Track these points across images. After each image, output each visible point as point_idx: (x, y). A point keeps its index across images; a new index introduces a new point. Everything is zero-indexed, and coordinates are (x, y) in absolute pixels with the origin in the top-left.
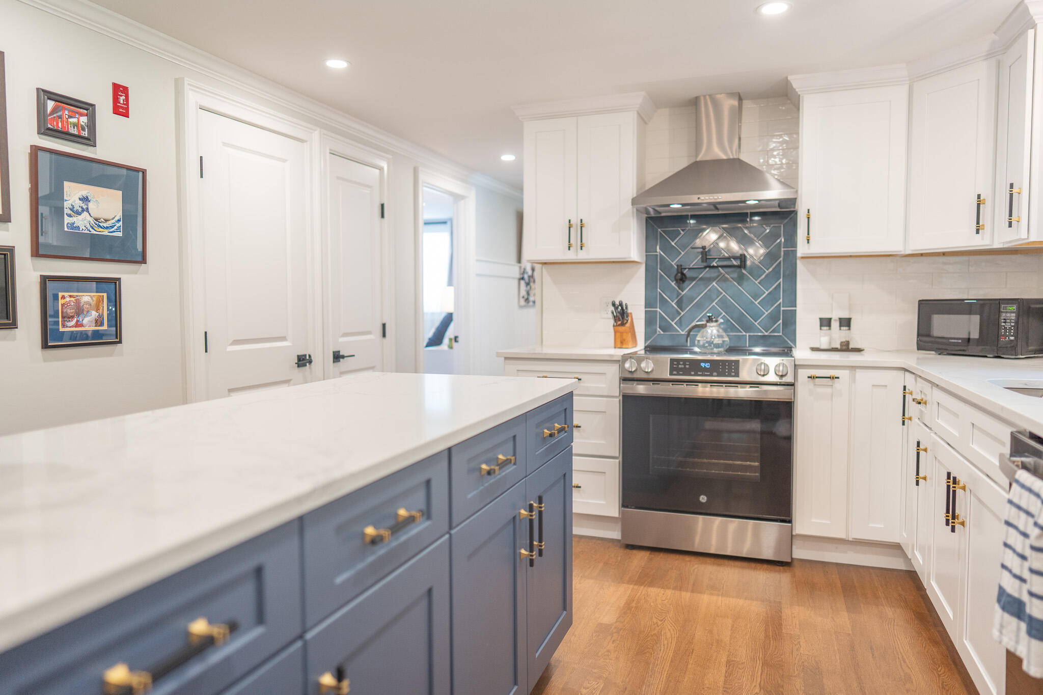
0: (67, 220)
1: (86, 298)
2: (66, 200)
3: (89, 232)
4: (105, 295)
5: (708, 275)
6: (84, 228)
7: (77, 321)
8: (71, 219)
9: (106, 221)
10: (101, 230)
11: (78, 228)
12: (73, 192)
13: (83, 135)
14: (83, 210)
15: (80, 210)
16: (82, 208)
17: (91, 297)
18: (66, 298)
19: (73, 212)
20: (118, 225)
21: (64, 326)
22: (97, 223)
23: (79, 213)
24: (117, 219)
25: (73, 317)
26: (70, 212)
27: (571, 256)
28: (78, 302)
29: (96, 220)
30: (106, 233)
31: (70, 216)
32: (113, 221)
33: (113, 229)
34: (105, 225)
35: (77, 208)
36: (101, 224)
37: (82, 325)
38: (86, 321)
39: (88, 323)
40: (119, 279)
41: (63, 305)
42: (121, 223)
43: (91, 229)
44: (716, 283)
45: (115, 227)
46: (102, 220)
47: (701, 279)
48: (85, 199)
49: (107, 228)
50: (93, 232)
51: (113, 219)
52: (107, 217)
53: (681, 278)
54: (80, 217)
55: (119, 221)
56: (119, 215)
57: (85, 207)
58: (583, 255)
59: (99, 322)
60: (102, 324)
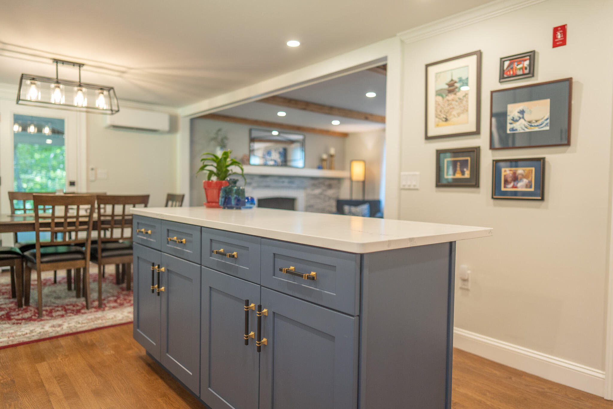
0: (509, 127)
1: (520, 171)
2: (509, 115)
3: (523, 131)
4: (533, 169)
6: (521, 129)
7: (514, 185)
9: (537, 121)
10: (532, 128)
11: (516, 130)
12: (514, 109)
13: (526, 73)
14: (520, 118)
15: (518, 119)
17: (524, 170)
18: (506, 172)
19: (513, 121)
20: (546, 122)
21: (505, 187)
22: (530, 124)
23: (517, 121)
24: (545, 118)
25: (511, 183)
26: (511, 121)
28: (515, 173)
29: (530, 122)
30: (536, 129)
31: (511, 124)
32: (543, 120)
33: (542, 126)
34: (536, 124)
35: (516, 118)
36: (533, 125)
37: (516, 187)
38: (520, 184)
39: (521, 186)
40: (544, 159)
41: (505, 176)
42: (548, 121)
43: (525, 129)
45: (544, 124)
46: (534, 122)
48: (522, 112)
49: (538, 126)
50: (527, 130)
51: (542, 119)
52: (537, 118)
54: (518, 123)
55: (547, 119)
56: (547, 115)
57: (521, 116)
59: (529, 185)
60: (531, 187)
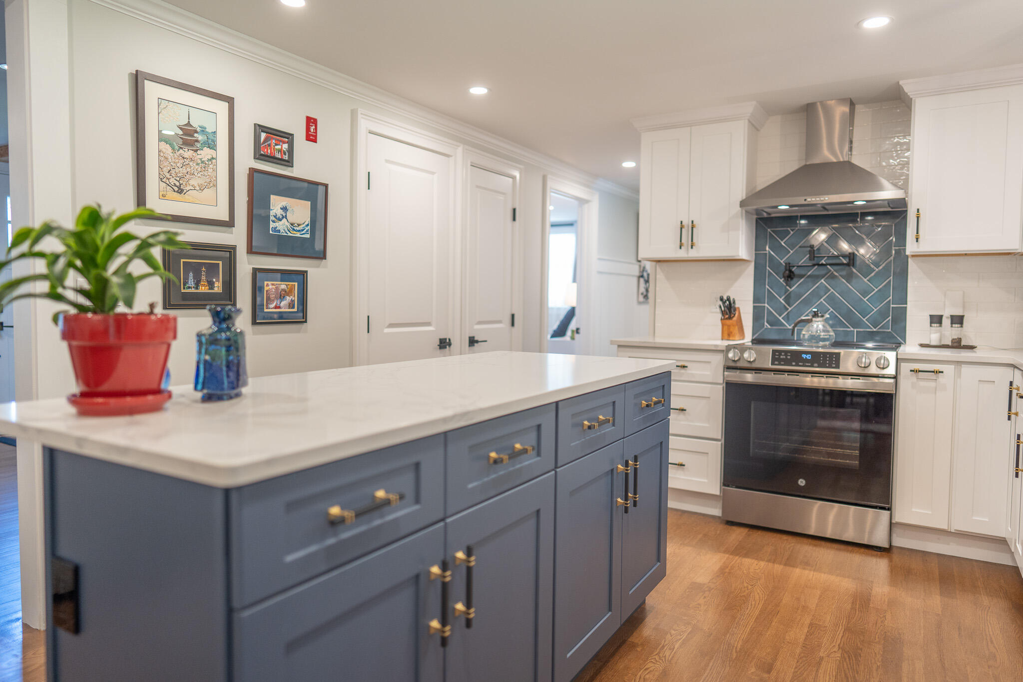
0: (272, 225)
1: (284, 286)
2: (272, 210)
3: (286, 234)
4: (296, 285)
5: (817, 273)
6: (283, 231)
7: (276, 304)
8: (274, 224)
9: (299, 225)
10: (295, 232)
11: (279, 231)
12: (277, 203)
13: (285, 158)
14: (283, 217)
15: (281, 217)
16: (282, 215)
17: (287, 286)
18: (269, 286)
19: (276, 218)
20: (306, 229)
21: (267, 306)
22: (292, 227)
23: (280, 220)
24: (306, 223)
25: (273, 301)
26: (274, 219)
27: (682, 254)
28: (278, 289)
29: (292, 224)
30: (298, 235)
31: (274, 222)
34: (298, 229)
35: (279, 215)
36: (295, 228)
37: (279, 307)
38: (283, 304)
39: (284, 306)
40: (306, 272)
41: (267, 291)
42: (309, 227)
43: (288, 232)
44: (824, 281)
45: (305, 231)
46: (296, 225)
47: (809, 276)
48: (285, 209)
49: (300, 232)
50: (290, 234)
51: (304, 224)
52: (299, 222)
53: (790, 276)
54: (281, 223)
55: (307, 226)
56: (308, 220)
57: (284, 215)
58: (693, 254)
59: (291, 305)
60: (293, 307)
